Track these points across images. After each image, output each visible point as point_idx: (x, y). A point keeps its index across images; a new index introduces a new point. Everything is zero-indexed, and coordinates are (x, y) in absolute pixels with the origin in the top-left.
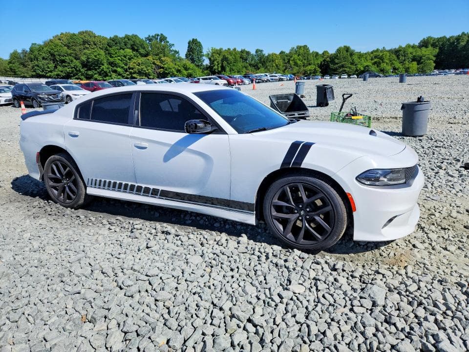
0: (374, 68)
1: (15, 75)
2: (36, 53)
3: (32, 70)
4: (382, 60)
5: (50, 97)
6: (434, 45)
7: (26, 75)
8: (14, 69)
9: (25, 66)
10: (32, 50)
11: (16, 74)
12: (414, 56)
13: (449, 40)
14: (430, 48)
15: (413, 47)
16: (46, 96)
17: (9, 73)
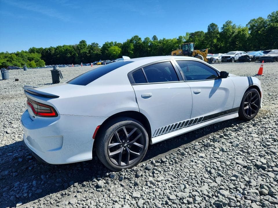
0: (9, 64)
4: (12, 59)
6: (37, 52)
12: (28, 58)
13: (45, 49)
14: (36, 53)
15: (26, 52)
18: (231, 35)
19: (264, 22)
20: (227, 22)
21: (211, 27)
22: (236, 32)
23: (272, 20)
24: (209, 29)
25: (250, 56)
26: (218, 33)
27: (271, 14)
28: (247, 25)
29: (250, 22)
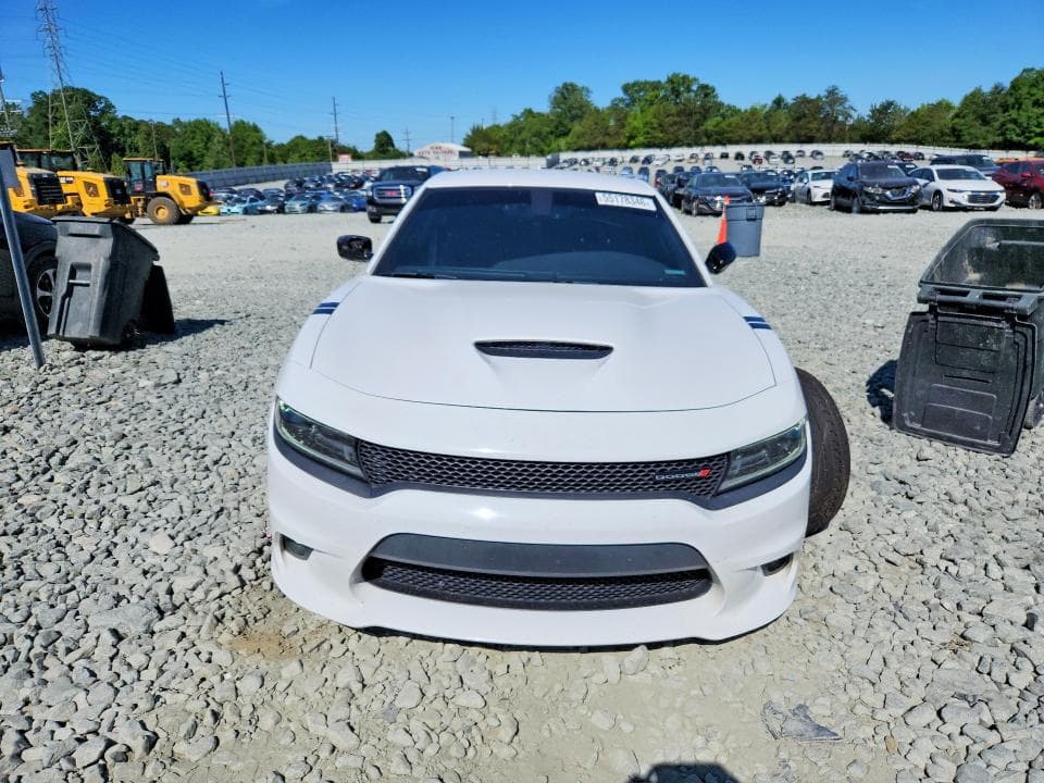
1: (957, 141)
2: (1024, 91)
3: (999, 132)
5: (888, 193)
7: (980, 142)
8: (961, 130)
9: (985, 121)
10: (1015, 86)
11: (962, 142)
16: (880, 191)
17: (947, 138)
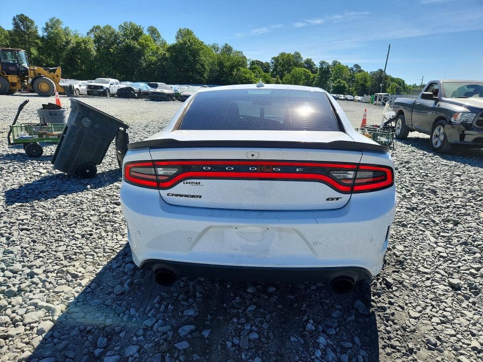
18: (64, 46)
19: (116, 36)
20: (53, 19)
21: (21, 22)
22: (72, 41)
23: (125, 35)
24: (16, 25)
25: (135, 89)
26: (38, 38)
27: (123, 25)
28: (88, 33)
29: (93, 29)
